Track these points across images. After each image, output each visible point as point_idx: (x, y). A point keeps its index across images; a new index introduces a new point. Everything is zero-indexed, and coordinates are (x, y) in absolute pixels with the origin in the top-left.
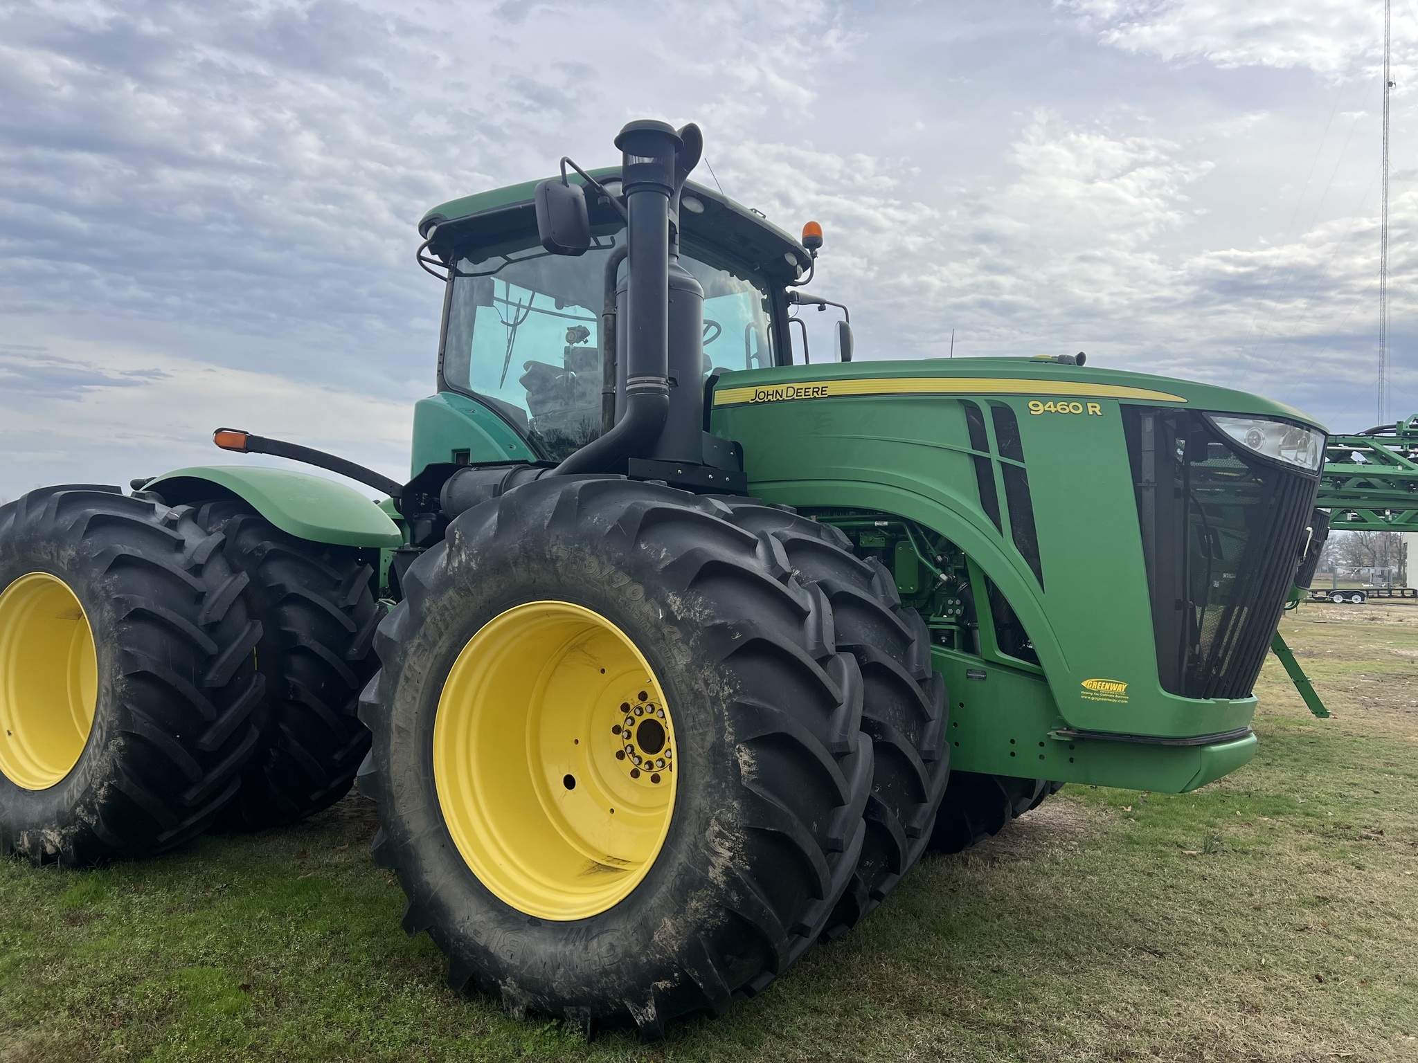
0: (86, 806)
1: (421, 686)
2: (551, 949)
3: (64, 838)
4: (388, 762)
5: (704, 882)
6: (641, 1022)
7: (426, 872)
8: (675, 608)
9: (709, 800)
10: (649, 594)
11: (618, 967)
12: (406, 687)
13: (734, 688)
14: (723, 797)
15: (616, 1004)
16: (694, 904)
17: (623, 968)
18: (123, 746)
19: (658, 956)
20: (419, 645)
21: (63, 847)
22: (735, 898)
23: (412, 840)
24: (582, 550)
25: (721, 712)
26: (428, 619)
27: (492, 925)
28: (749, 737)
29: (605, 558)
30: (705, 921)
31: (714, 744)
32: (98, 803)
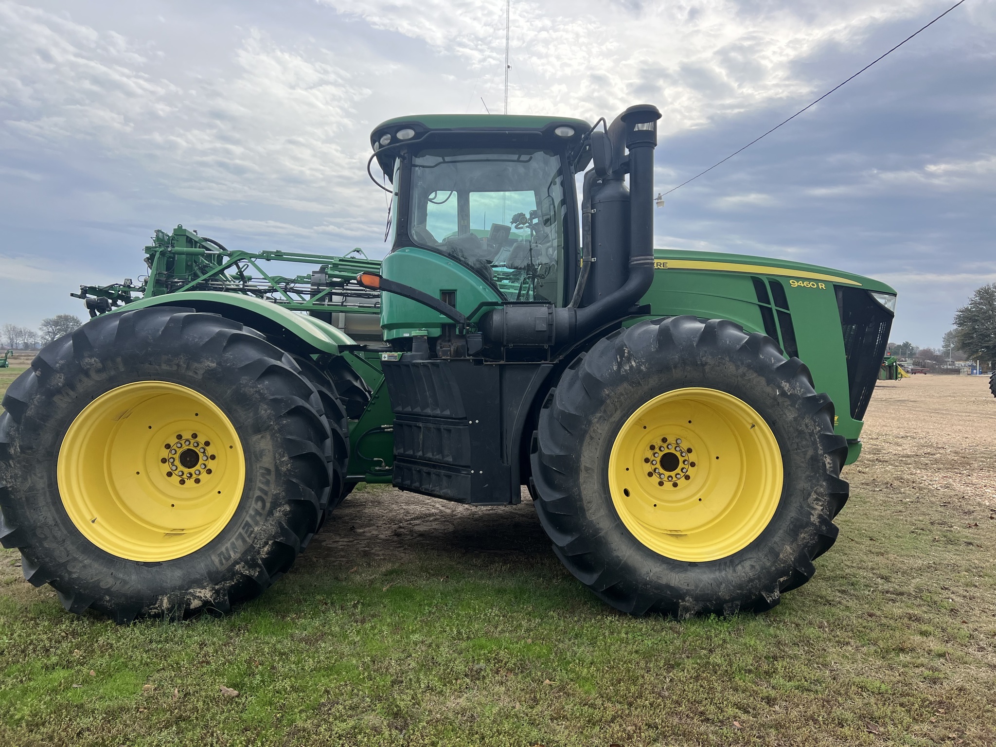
0: (246, 562)
1: (601, 442)
2: (712, 576)
3: (217, 592)
4: (579, 489)
5: (809, 523)
6: (770, 601)
7: (615, 550)
8: (786, 389)
9: (809, 484)
10: (769, 382)
11: (759, 576)
12: (590, 443)
13: (821, 427)
14: (818, 481)
15: (755, 595)
16: (802, 535)
17: (761, 575)
18: (290, 511)
19: (782, 565)
20: (601, 417)
21: (214, 600)
22: (824, 529)
23: (602, 534)
24: (723, 359)
25: (815, 440)
26: (608, 401)
27: (667, 572)
28: (830, 451)
29: (739, 363)
30: (808, 542)
31: (812, 455)
32: (260, 558)
